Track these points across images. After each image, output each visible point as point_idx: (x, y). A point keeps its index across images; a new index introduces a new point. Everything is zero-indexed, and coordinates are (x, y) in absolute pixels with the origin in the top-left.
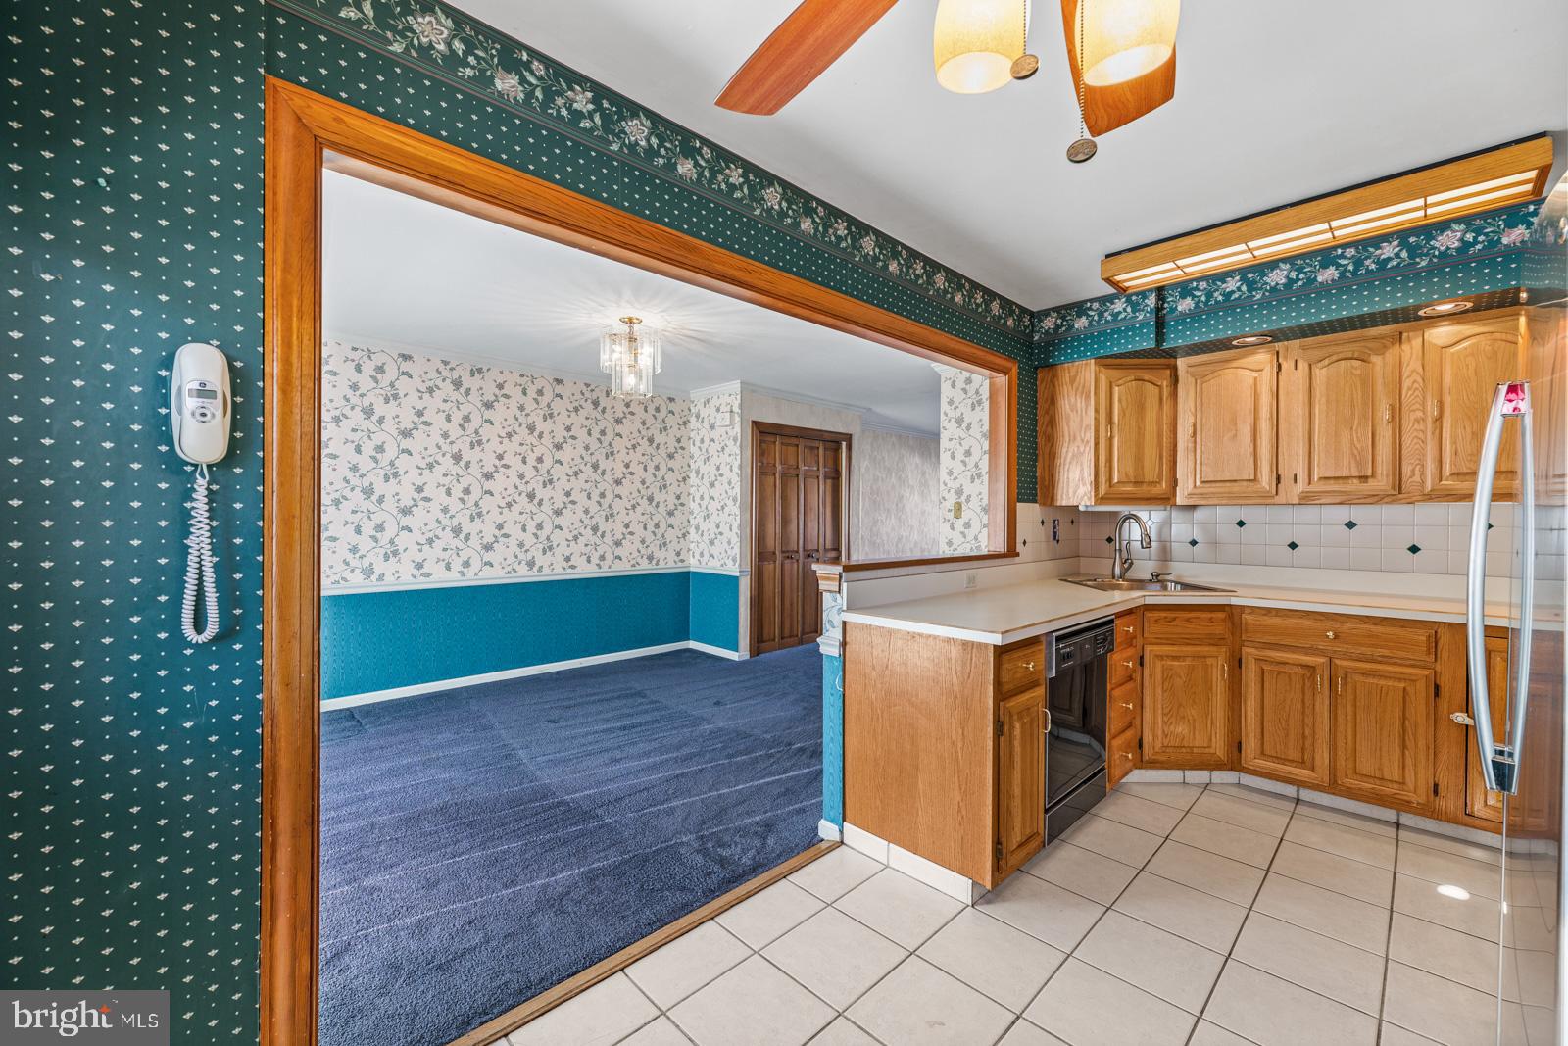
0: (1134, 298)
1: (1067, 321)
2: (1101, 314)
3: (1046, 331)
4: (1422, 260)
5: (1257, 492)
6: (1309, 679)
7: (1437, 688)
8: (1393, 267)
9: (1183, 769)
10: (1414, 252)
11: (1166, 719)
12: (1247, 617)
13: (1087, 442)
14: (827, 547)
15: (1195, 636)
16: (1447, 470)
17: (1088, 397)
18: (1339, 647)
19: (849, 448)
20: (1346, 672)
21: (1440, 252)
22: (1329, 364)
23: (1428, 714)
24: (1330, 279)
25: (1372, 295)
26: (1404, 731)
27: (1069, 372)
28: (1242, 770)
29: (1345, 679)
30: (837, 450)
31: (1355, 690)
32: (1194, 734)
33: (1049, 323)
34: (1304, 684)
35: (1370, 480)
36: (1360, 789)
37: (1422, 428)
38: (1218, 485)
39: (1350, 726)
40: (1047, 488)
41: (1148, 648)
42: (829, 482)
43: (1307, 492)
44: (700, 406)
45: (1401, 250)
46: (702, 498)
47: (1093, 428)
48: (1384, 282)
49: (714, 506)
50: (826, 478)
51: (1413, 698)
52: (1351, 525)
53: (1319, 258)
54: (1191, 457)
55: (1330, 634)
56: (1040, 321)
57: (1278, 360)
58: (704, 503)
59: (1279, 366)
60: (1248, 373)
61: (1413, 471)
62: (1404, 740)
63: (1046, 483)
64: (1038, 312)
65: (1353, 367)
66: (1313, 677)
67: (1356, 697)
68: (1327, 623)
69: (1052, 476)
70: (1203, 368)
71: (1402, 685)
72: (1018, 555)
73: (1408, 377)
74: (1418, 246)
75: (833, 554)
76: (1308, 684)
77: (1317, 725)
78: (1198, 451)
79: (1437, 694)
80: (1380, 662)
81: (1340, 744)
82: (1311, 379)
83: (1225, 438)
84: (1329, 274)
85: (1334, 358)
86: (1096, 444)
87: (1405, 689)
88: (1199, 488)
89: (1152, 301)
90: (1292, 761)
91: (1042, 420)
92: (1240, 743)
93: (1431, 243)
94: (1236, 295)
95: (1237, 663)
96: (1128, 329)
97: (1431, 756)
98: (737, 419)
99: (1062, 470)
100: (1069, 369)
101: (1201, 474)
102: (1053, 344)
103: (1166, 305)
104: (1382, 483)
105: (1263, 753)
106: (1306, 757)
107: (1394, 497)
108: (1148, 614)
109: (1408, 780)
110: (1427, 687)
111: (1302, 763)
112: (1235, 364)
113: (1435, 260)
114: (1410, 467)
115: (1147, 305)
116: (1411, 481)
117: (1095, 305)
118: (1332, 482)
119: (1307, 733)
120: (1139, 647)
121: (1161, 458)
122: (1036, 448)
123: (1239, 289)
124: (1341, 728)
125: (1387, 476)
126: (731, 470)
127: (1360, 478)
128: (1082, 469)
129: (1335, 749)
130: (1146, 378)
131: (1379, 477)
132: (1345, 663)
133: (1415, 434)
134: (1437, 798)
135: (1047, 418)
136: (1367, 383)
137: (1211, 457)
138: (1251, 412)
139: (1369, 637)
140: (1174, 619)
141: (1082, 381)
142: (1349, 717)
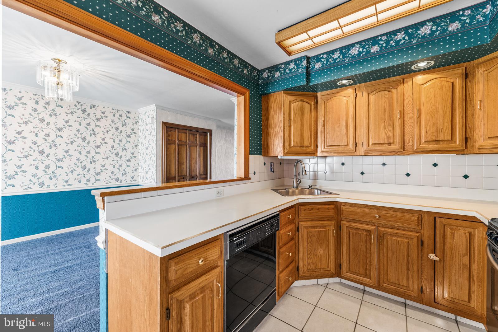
0: (297, 62)
1: (272, 74)
2: (285, 70)
3: (264, 79)
4: (414, 40)
5: (347, 150)
6: (368, 236)
7: (422, 242)
8: (402, 44)
9: (317, 279)
10: (411, 36)
11: (309, 257)
12: (343, 207)
13: (281, 128)
14: (201, 173)
15: (321, 217)
16: (423, 140)
17: (281, 108)
18: (380, 222)
19: (211, 135)
20: (384, 233)
21: (422, 36)
22: (376, 93)
23: (418, 255)
24: (376, 51)
25: (393, 57)
26: (408, 262)
27: (274, 97)
28: (341, 277)
29: (383, 237)
30: (205, 135)
31: (387, 242)
32: (321, 263)
33: (265, 75)
34: (366, 239)
35: (392, 145)
36: (389, 289)
37: (412, 121)
38: (333, 147)
39: (385, 259)
40: (266, 148)
41: (301, 223)
42: (202, 148)
43: (367, 150)
44: (143, 115)
45: (405, 36)
46: (143, 154)
47: (283, 122)
48: (398, 51)
49: (147, 157)
50: (200, 146)
51: (412, 247)
52: (384, 164)
53: (371, 41)
54: (323, 135)
55: (377, 216)
56: (262, 74)
57: (356, 92)
58: (144, 156)
59: (356, 95)
60: (344, 98)
61: (409, 140)
62: (408, 267)
63: (265, 146)
64: (261, 70)
65: (385, 94)
66: (370, 235)
67: (388, 246)
68: (376, 211)
69: (267, 143)
70: (327, 96)
71: (407, 241)
72: (250, 179)
73: (407, 98)
74: (413, 34)
75: (204, 176)
76: (368, 239)
77: (372, 258)
78: (325, 132)
79: (422, 245)
80: (398, 229)
81: (382, 267)
82: (368, 100)
83: (336, 127)
84: (375, 49)
85: (378, 91)
86: (284, 129)
87: (408, 242)
88: (326, 149)
89: (304, 63)
90: (362, 274)
91: (264, 118)
92: (340, 265)
93: (418, 32)
94: (338, 60)
95: (339, 228)
96: (295, 76)
97: (420, 275)
98: (155, 121)
99: (271, 141)
100: (273, 95)
101: (327, 143)
102: (267, 84)
103: (311, 66)
104: (396, 146)
105: (350, 270)
106: (367, 273)
107: (401, 152)
108: (301, 207)
109: (410, 286)
110: (418, 242)
111: (366, 276)
112: (339, 94)
113: (420, 40)
114: (408, 139)
115: (303, 65)
116: (408, 145)
117: (283, 66)
118: (377, 146)
119: (368, 262)
120: (297, 223)
121: (311, 135)
122: (261, 131)
123: (339, 57)
124: (382, 260)
125: (399, 142)
126: (153, 142)
127: (388, 143)
128: (279, 140)
129: (379, 269)
130: (305, 100)
131: (395, 143)
132: (383, 229)
133: (410, 124)
134: (422, 294)
135: (265, 118)
136: (390, 101)
137: (330, 135)
138: (345, 115)
139: (393, 217)
140: (312, 209)
141: (279, 101)
142: (385, 255)
